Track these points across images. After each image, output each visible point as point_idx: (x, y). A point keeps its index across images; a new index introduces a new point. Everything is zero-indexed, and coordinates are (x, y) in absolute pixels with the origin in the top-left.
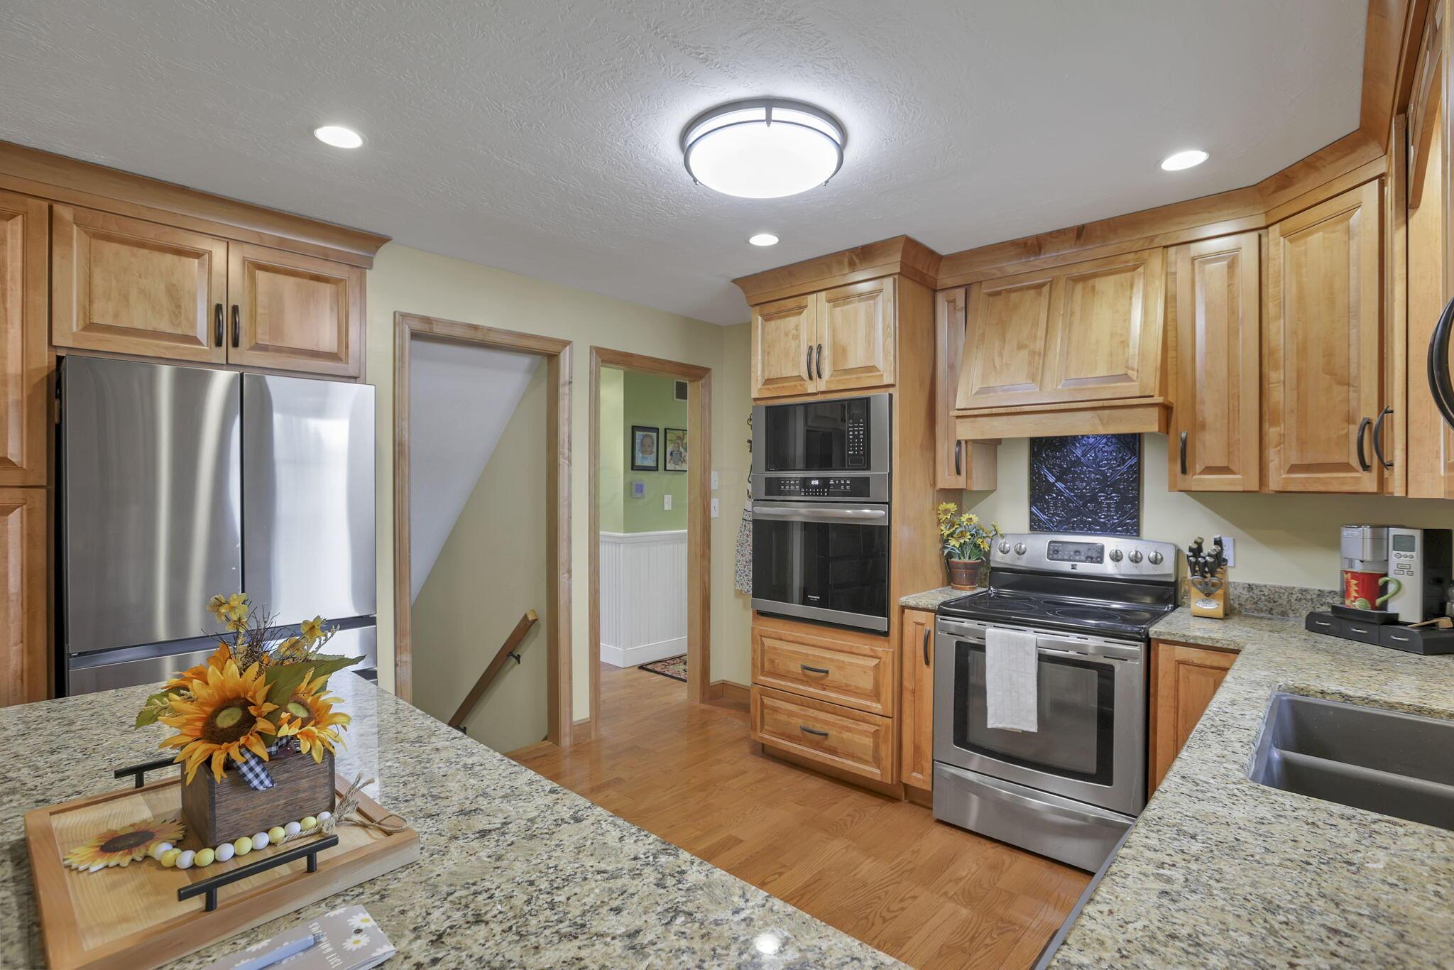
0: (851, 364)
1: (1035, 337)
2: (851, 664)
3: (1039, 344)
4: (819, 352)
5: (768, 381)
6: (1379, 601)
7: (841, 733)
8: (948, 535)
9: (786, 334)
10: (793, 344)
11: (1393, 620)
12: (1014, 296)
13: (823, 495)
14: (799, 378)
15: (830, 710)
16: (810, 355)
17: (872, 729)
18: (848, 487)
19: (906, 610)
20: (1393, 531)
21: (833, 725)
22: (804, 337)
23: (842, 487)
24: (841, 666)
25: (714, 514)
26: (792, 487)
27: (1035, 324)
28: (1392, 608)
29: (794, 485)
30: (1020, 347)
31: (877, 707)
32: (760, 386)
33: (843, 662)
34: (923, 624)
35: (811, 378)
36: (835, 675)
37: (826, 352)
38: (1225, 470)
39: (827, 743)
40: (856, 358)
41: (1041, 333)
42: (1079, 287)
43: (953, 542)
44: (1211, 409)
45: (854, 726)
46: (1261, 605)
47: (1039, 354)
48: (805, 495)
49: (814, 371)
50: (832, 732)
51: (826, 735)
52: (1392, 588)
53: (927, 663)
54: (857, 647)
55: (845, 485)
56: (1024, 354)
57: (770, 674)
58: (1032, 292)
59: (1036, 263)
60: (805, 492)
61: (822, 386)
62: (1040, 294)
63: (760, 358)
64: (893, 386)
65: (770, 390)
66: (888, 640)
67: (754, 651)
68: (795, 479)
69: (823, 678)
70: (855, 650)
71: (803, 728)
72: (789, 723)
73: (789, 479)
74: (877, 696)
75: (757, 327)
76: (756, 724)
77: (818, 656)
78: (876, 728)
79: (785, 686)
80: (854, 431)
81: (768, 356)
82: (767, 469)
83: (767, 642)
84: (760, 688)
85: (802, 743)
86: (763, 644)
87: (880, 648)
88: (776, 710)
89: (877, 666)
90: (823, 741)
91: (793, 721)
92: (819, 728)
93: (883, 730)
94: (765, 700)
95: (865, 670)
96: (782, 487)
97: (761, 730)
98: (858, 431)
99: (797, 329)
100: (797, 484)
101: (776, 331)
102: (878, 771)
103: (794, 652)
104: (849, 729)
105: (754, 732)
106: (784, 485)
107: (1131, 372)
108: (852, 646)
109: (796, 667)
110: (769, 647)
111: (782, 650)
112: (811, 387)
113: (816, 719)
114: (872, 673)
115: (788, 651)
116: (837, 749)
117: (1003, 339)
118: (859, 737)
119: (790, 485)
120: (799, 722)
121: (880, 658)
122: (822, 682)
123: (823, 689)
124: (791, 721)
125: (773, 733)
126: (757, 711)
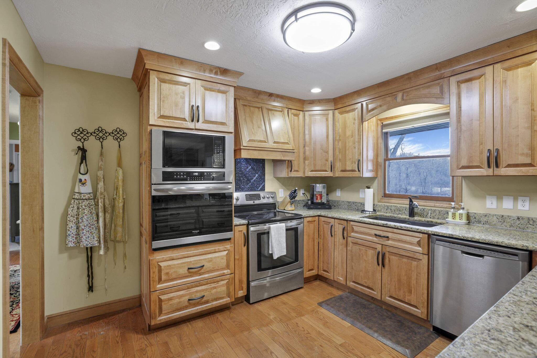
0: (214, 119)
2: (216, 257)
3: (264, 128)
4: (198, 109)
5: (162, 116)
7: (211, 291)
10: (180, 101)
12: (252, 108)
13: (201, 180)
14: (185, 120)
15: (205, 283)
17: (225, 282)
19: (236, 227)
20: (323, 185)
21: (207, 290)
22: (187, 99)
23: (211, 176)
24: (210, 260)
26: (182, 177)
27: (261, 120)
28: (323, 201)
29: (183, 175)
30: (258, 127)
31: (228, 271)
32: (156, 118)
33: (211, 258)
34: (242, 231)
35: (192, 121)
36: (208, 266)
38: (297, 171)
39: (205, 299)
40: (217, 117)
41: (263, 124)
42: (270, 113)
45: (217, 285)
47: (265, 131)
48: (190, 180)
50: (206, 294)
51: (203, 296)
53: (245, 246)
54: (218, 249)
56: (260, 130)
57: (165, 281)
58: (257, 109)
59: (257, 99)
61: (198, 126)
63: (156, 102)
65: (164, 122)
66: (230, 242)
67: (154, 272)
68: (183, 172)
69: (200, 270)
70: (217, 250)
71: (189, 300)
72: (180, 302)
73: (180, 172)
74: (228, 267)
75: (154, 84)
76: (155, 314)
77: (197, 260)
78: (227, 280)
79: (177, 284)
80: (217, 150)
81: (163, 102)
82: (164, 166)
83: (162, 264)
84: (158, 292)
85: (188, 308)
86: (160, 267)
87: (228, 246)
88: (170, 299)
89: (227, 254)
90: (201, 300)
91: (183, 300)
92: (199, 295)
93: (231, 280)
94: (163, 297)
95: (222, 257)
96: (175, 176)
97: (159, 315)
98: (220, 151)
99: (183, 94)
100: (185, 175)
101: (169, 90)
102: (229, 299)
103: (182, 263)
104: (215, 288)
105: (154, 320)
106: (177, 175)
107: (289, 142)
108: (215, 249)
109: (184, 271)
110: (165, 266)
111: (174, 265)
112: (191, 125)
113: (197, 292)
114: (225, 258)
115: (178, 264)
116: (209, 300)
117: (253, 123)
118: (220, 289)
119: (180, 175)
120: (187, 298)
121: (228, 250)
122: (200, 272)
123: (200, 275)
124: (181, 300)
125: (169, 313)
126: (156, 307)
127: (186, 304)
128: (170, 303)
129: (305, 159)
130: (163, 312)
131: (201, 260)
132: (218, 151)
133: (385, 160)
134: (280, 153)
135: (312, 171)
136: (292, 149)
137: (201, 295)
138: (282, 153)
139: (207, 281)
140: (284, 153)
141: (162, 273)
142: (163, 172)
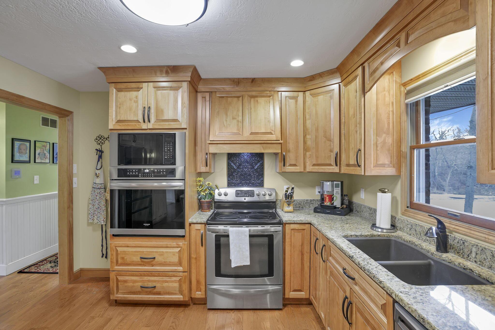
0: (165, 118)
1: (239, 115)
2: (167, 252)
3: (240, 118)
4: (149, 111)
5: (119, 121)
6: (332, 202)
7: (162, 284)
8: (201, 191)
9: (131, 100)
10: (134, 105)
11: (335, 207)
12: (229, 99)
13: (152, 177)
14: (138, 121)
15: (157, 275)
16: (144, 111)
17: (178, 279)
18: (164, 173)
19: (192, 225)
20: (335, 182)
21: (158, 281)
22: (140, 102)
23: (162, 173)
24: (162, 254)
25: (75, 186)
26: (134, 173)
27: (238, 110)
28: (335, 204)
29: (135, 172)
30: (234, 118)
31: (181, 269)
32: (114, 123)
33: (163, 252)
34: (199, 230)
35: (144, 122)
36: (159, 259)
37: (153, 111)
38: (295, 165)
39: (155, 290)
40: (169, 114)
41: (240, 114)
42: (252, 100)
43: (202, 193)
44: (291, 146)
45: (169, 279)
46: (297, 206)
47: (241, 122)
48: (141, 177)
49: (147, 118)
50: (158, 285)
51: (155, 287)
52: (335, 198)
53: (202, 245)
54: (170, 244)
55: (163, 172)
56: (235, 121)
57: (122, 264)
58: (236, 99)
59: (237, 88)
60: (141, 175)
61: (150, 126)
62: (239, 100)
63: (114, 109)
64: (186, 129)
65: (120, 125)
66: (185, 239)
67: (112, 255)
68: (135, 169)
69: (152, 261)
70: (169, 246)
71: (141, 287)
72: (133, 286)
73: (132, 169)
74: (180, 264)
75: (113, 94)
76: (113, 290)
77: (149, 252)
78: (180, 278)
79: (131, 269)
80: (167, 148)
81: (119, 109)
82: (119, 164)
83: (119, 249)
84: (116, 273)
85: (141, 294)
86: (117, 251)
87: (181, 242)
88: (125, 281)
89: (180, 251)
90: (152, 290)
91: (136, 285)
92: (150, 285)
93: (183, 278)
94: (120, 278)
95: (174, 254)
96: (128, 173)
97: (117, 294)
98: (170, 148)
99: (136, 98)
100: (137, 172)
101: (124, 97)
102: (182, 297)
103: (135, 252)
104: (166, 282)
105: (112, 295)
106: (129, 172)
107: (272, 132)
108: (167, 244)
109: (137, 259)
110: (121, 252)
111: (128, 252)
112: (144, 126)
113: (149, 281)
114: (177, 255)
115: (132, 252)
116: (160, 292)
117: (227, 115)
118: (171, 284)
119: (132, 172)
120: (140, 284)
121: (181, 247)
122: (152, 263)
123: (153, 266)
124: (135, 285)
125: (124, 293)
126: (114, 284)
127: (139, 289)
128: (125, 285)
129: (306, 149)
130: (120, 291)
131: (153, 252)
132: (169, 148)
133: (412, 148)
134: (259, 145)
135: (314, 165)
136: (275, 140)
137: (153, 286)
138: (263, 145)
139: (159, 273)
140: (265, 145)
141: (119, 257)
142: (118, 169)
